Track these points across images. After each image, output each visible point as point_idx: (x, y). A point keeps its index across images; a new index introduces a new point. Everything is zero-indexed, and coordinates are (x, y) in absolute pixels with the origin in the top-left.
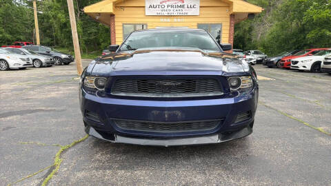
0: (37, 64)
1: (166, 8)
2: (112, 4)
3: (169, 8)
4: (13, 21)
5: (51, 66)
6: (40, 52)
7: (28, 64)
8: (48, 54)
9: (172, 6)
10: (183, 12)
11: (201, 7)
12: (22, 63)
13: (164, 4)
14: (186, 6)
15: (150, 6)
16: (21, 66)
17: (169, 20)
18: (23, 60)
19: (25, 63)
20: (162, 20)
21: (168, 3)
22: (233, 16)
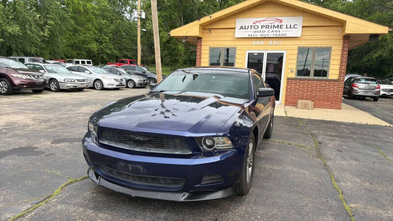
0: (130, 85)
1: (260, 29)
2: (198, 26)
3: (264, 29)
4: (122, 37)
5: (144, 87)
6: (136, 72)
7: (121, 85)
8: (143, 74)
9: (267, 27)
10: (281, 33)
11: (303, 27)
12: (115, 84)
13: (258, 24)
14: (284, 27)
15: (242, 28)
16: (114, 87)
17: (262, 42)
18: (117, 80)
19: (118, 83)
20: (254, 43)
21: (262, 23)
22: (347, 38)
